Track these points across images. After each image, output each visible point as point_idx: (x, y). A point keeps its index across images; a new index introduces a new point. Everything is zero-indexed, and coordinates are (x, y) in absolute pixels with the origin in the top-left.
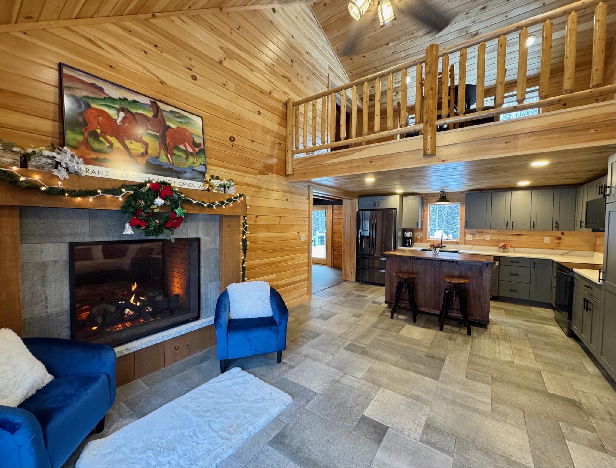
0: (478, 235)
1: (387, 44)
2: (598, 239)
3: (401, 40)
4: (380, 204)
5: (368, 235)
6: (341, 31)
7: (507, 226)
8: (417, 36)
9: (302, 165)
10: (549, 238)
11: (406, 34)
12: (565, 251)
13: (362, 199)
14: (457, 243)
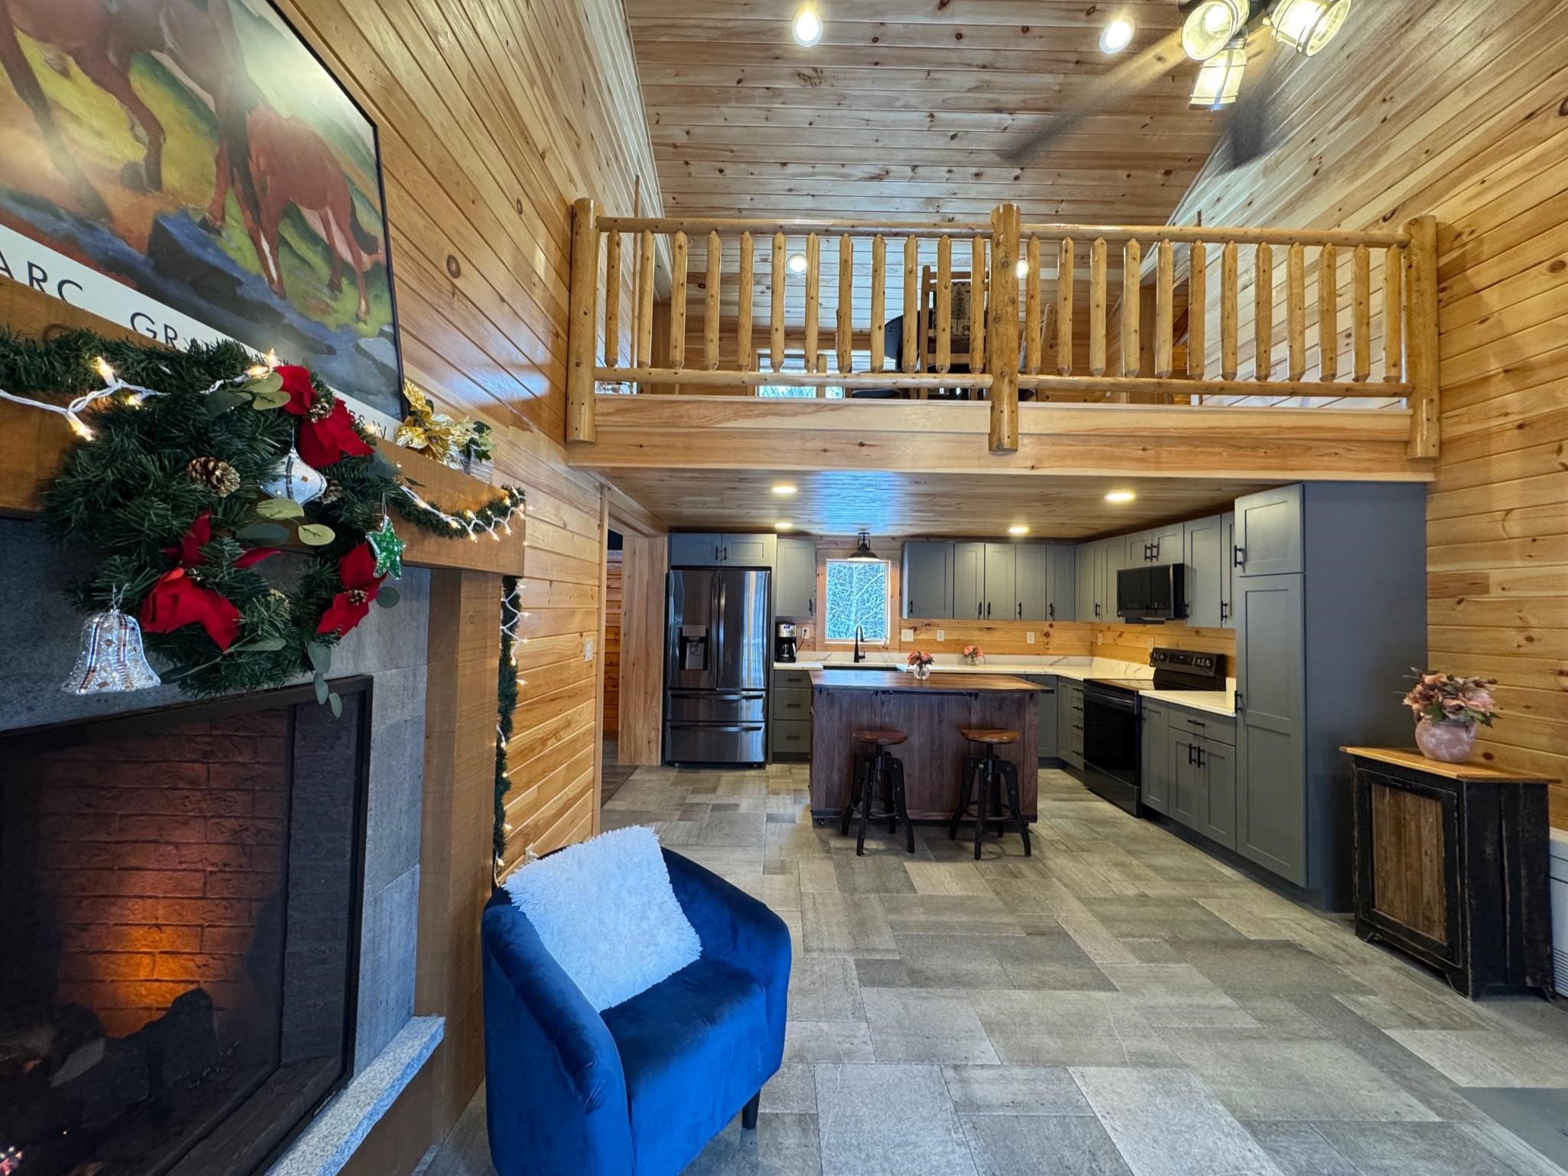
0: (923, 629)
1: (784, 164)
2: (1100, 635)
3: (816, 170)
4: (729, 556)
5: (704, 635)
6: (684, 79)
7: (980, 613)
8: (850, 175)
9: (633, 418)
10: (1033, 634)
11: (828, 160)
12: (1056, 658)
13: (679, 538)
14: (885, 648)
